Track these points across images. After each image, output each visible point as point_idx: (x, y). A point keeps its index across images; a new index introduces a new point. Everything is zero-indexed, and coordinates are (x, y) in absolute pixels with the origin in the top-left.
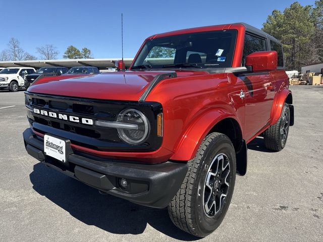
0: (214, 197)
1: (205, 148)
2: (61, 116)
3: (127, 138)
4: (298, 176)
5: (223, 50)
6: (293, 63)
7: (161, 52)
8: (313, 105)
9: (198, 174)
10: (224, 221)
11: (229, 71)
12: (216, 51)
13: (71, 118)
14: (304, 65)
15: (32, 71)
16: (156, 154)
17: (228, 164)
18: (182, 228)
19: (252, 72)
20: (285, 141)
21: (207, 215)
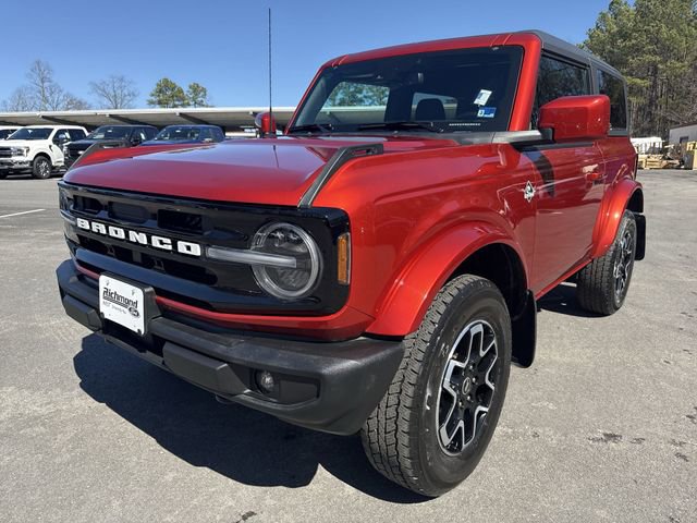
0: (461, 413)
1: (442, 309)
2: (133, 236)
3: (274, 286)
4: (646, 370)
5: (490, 92)
6: (651, 121)
7: (360, 92)
8: (691, 215)
9: (426, 363)
10: (482, 462)
11: (502, 138)
12: (476, 94)
13: (155, 241)
14: (676, 124)
15: (79, 134)
16: (334, 320)
17: (494, 342)
18: (391, 477)
19: (554, 141)
20: (624, 294)
21: (444, 450)
